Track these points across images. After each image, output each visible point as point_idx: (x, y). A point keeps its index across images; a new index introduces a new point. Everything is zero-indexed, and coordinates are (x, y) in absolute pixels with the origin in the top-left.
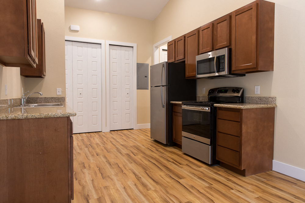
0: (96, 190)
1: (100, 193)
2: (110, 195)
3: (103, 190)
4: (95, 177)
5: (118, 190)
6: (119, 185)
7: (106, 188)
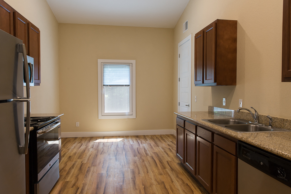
0: (168, 173)
1: (165, 172)
2: (158, 169)
3: (163, 173)
4: (171, 184)
5: (153, 172)
6: (151, 175)
7: (161, 174)
